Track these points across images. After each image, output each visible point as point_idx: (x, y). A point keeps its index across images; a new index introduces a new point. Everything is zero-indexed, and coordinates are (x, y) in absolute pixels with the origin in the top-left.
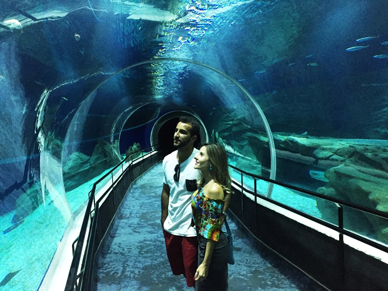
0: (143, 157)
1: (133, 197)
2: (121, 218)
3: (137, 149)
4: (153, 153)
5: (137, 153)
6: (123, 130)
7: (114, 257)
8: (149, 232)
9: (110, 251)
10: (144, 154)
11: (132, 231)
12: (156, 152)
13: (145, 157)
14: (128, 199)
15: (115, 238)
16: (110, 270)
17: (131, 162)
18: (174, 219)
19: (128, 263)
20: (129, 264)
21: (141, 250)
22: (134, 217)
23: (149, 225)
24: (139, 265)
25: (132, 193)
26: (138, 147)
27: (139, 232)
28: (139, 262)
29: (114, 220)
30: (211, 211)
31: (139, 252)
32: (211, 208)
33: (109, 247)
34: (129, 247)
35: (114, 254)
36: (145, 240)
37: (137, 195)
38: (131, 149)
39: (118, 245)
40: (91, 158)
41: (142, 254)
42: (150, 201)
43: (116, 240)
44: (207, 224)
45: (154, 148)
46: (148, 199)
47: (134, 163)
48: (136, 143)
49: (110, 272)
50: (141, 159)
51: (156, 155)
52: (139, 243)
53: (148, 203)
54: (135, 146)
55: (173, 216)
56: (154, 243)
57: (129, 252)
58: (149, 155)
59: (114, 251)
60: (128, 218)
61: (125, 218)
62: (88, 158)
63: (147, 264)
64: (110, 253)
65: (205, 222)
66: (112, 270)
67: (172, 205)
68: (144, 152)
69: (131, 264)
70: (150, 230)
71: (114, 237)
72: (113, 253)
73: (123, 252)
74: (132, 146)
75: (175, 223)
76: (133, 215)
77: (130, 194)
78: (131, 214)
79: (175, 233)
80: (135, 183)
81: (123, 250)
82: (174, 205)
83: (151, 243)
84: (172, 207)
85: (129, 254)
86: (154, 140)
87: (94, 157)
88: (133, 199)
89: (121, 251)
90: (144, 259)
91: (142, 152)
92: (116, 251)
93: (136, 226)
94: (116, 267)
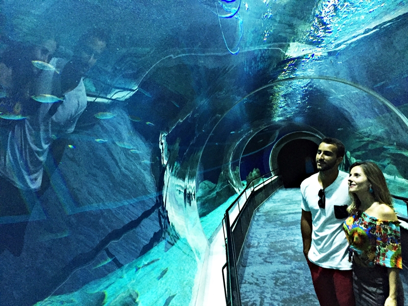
0: (264, 182)
1: (258, 225)
2: (249, 246)
3: (256, 174)
4: (273, 179)
5: (257, 178)
6: (243, 156)
7: (249, 287)
8: (282, 263)
9: (244, 281)
10: (265, 179)
11: (263, 261)
12: (276, 177)
13: (266, 183)
14: (253, 227)
15: (247, 268)
16: (248, 300)
17: (252, 188)
18: (321, 249)
19: (265, 294)
20: (266, 296)
21: (277, 282)
22: (263, 246)
23: (281, 255)
24: (277, 297)
25: (256, 221)
26: (257, 172)
27: (271, 263)
28: (277, 294)
29: (243, 249)
30: (390, 235)
31: (275, 284)
32: (389, 232)
33: (242, 277)
34: (263, 278)
35: (249, 284)
36: (278, 271)
37: (261, 223)
38: (251, 175)
39: (251, 275)
40: (217, 185)
41: (278, 286)
42: (276, 230)
43: (249, 270)
44: (386, 251)
45: (274, 173)
46: (274, 228)
47: (255, 190)
48: (256, 169)
49: (247, 302)
50: (262, 185)
51: (276, 181)
52: (273, 274)
53: (274, 232)
54: (254, 172)
55: (320, 247)
56: (289, 275)
57: (264, 283)
58: (270, 181)
59: (248, 280)
60: (257, 247)
61: (253, 247)
62: (214, 185)
63: (285, 297)
64: (245, 283)
65: (383, 249)
66: (250, 301)
67: (317, 233)
68: (265, 177)
69: (269, 296)
70: (282, 261)
71: (245, 267)
72: (247, 282)
73: (258, 282)
74: (252, 172)
75: (323, 255)
76: (261, 244)
77: (254, 222)
78: (259, 243)
79: (325, 265)
80: (258, 211)
81: (257, 280)
82: (321, 234)
83: (286, 274)
84: (317, 235)
85: (264, 285)
86: (273, 165)
87: (219, 184)
88: (259, 227)
89: (256, 282)
90: (281, 291)
91: (263, 178)
92: (251, 281)
93: (266, 256)
94: (253, 298)
